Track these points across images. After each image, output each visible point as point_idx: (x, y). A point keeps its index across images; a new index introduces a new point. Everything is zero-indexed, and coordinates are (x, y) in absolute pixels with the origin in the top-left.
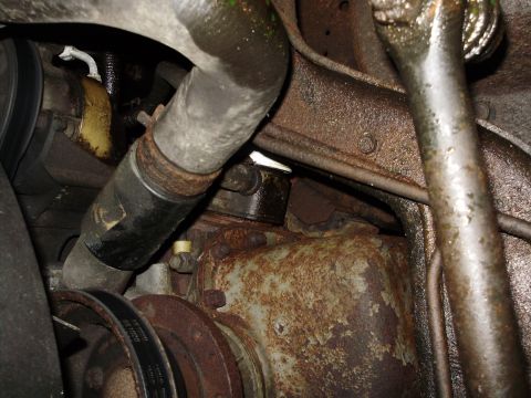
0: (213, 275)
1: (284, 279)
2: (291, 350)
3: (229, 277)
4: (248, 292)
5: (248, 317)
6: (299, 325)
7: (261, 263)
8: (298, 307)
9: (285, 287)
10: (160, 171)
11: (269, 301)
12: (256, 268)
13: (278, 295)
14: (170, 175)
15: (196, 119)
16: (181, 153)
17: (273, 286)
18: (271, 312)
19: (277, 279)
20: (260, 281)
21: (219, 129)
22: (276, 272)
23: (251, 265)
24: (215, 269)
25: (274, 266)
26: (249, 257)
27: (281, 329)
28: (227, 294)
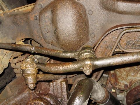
0: (121, 86)
1: (123, 73)
2: (138, 72)
3: (122, 83)
4: (125, 80)
5: (130, 80)
6: (133, 71)
7: (119, 77)
8: (129, 71)
9: (125, 73)
10: (104, 100)
11: (127, 76)
12: (120, 78)
13: (126, 74)
14: (105, 98)
15: (97, 95)
16: (102, 97)
17: (124, 75)
18: (130, 76)
19: (123, 74)
20: (123, 77)
21: (99, 90)
22: (121, 74)
23: (120, 79)
24: (120, 85)
25: (120, 75)
26: (117, 78)
27: (133, 74)
28: (125, 84)
